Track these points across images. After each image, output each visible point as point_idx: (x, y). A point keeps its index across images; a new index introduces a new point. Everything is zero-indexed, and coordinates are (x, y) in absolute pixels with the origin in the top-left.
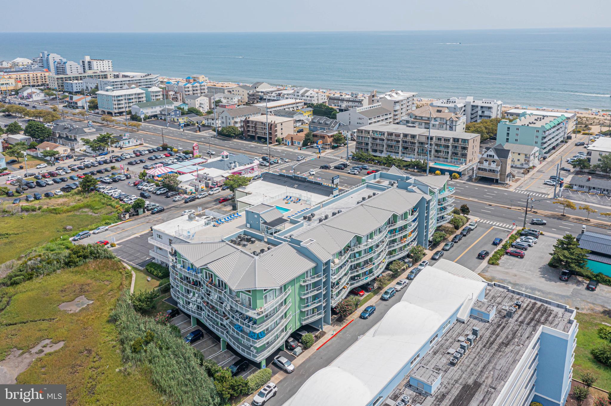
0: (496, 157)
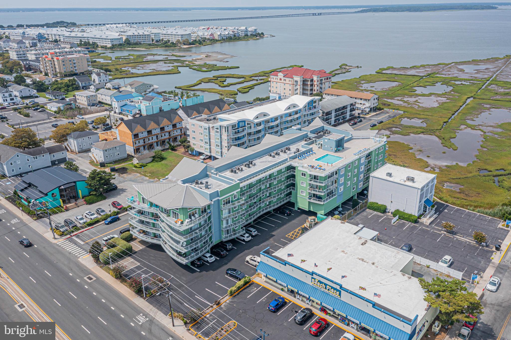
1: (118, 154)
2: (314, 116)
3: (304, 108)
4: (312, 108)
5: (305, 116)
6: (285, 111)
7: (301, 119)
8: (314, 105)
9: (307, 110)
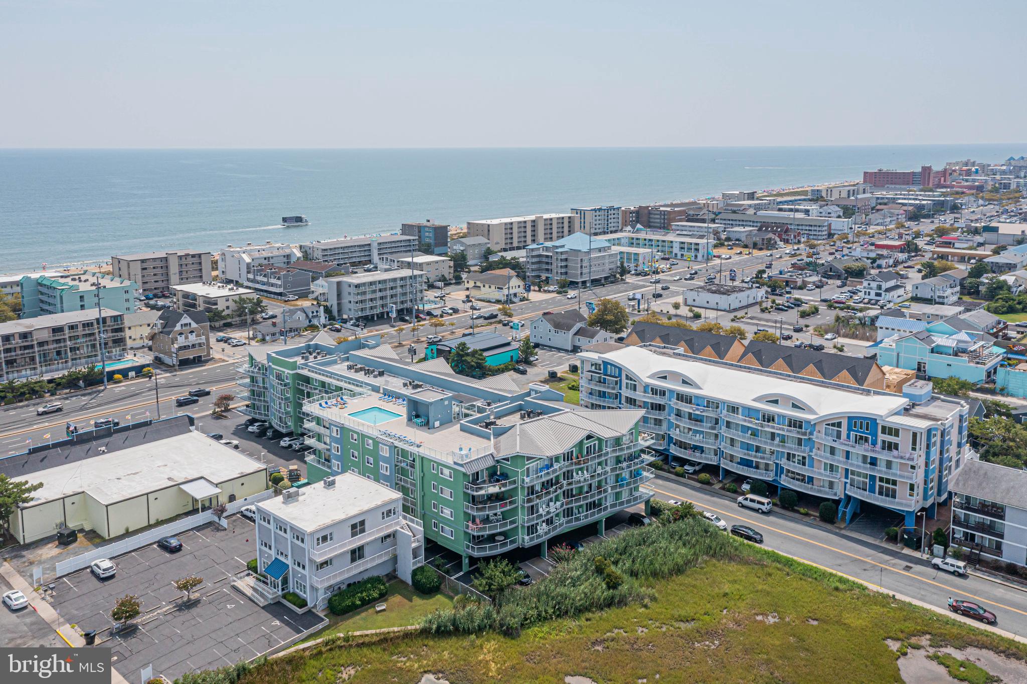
0: (194, 325)
2: (880, 471)
3: (828, 425)
4: (874, 444)
5: (833, 451)
6: (754, 400)
7: (811, 451)
8: (881, 437)
9: (844, 435)
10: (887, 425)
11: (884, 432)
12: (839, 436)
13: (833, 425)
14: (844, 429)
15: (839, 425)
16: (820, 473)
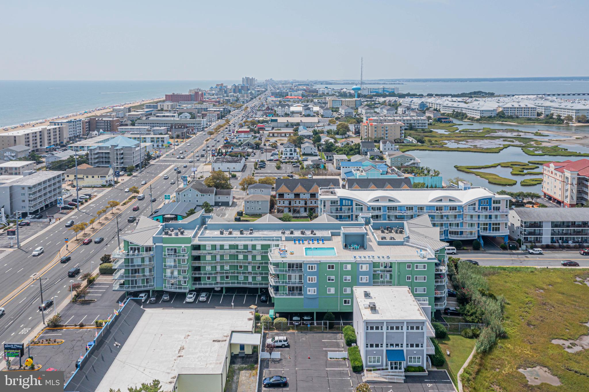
1: (260, 209)
2: (493, 220)
3: (470, 205)
4: (490, 209)
5: (472, 216)
6: (430, 202)
7: (463, 219)
8: (493, 205)
9: (477, 209)
10: (495, 199)
11: (494, 203)
12: (474, 209)
13: (472, 205)
14: (477, 206)
15: (475, 204)
16: (466, 229)
